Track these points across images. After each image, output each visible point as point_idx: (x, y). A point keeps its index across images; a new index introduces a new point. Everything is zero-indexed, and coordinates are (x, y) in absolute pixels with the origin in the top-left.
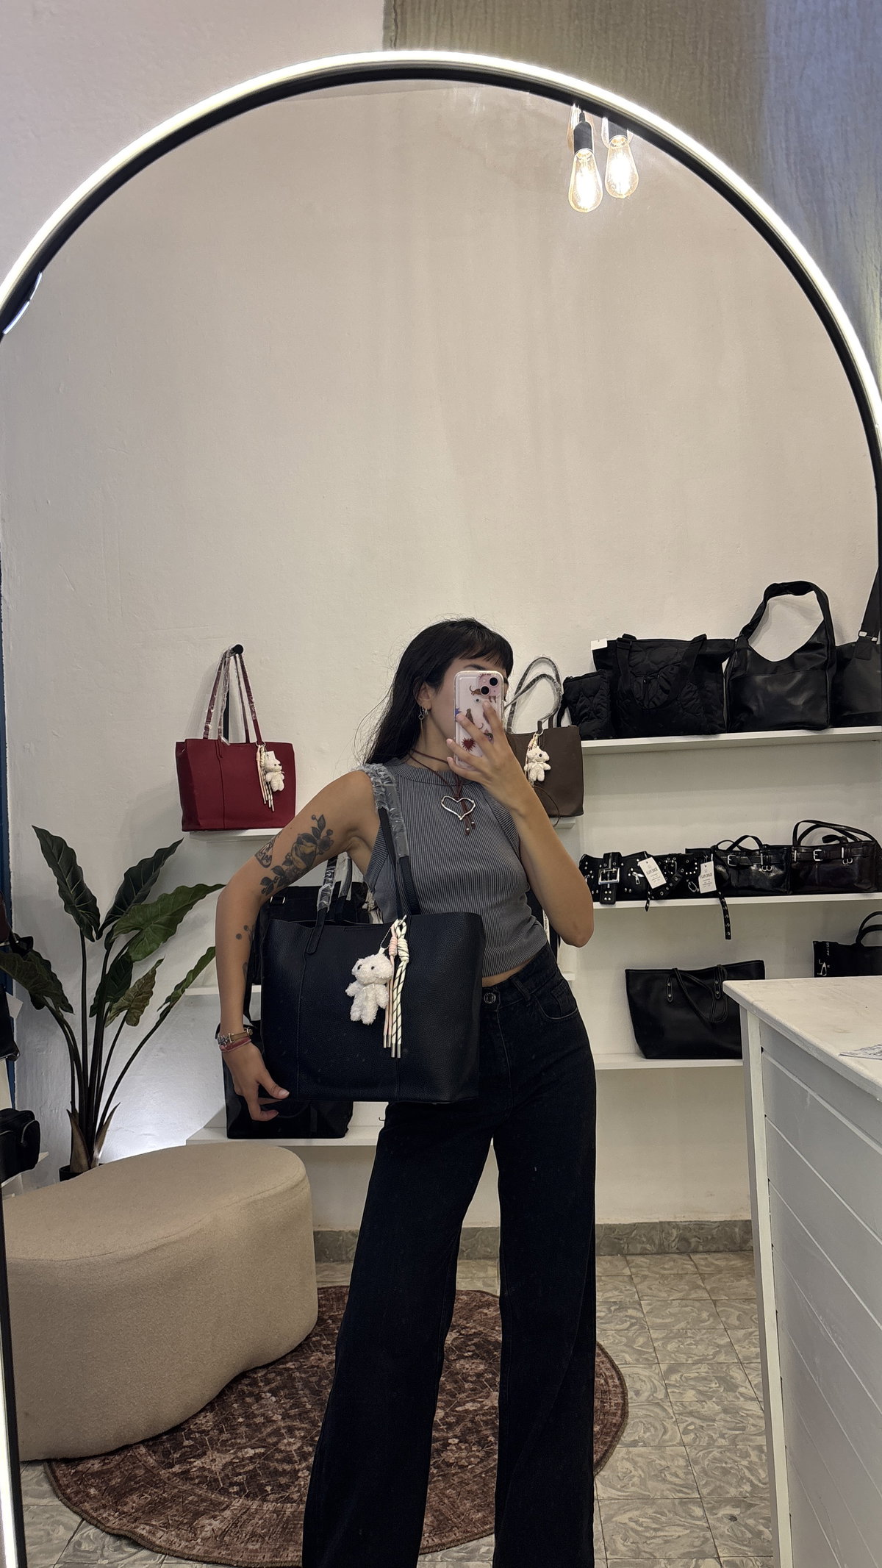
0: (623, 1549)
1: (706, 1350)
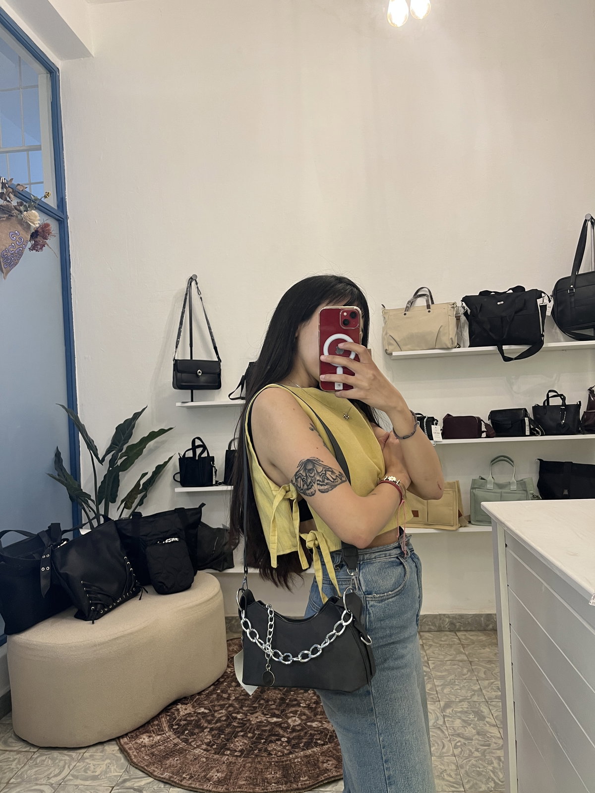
1: (467, 693)
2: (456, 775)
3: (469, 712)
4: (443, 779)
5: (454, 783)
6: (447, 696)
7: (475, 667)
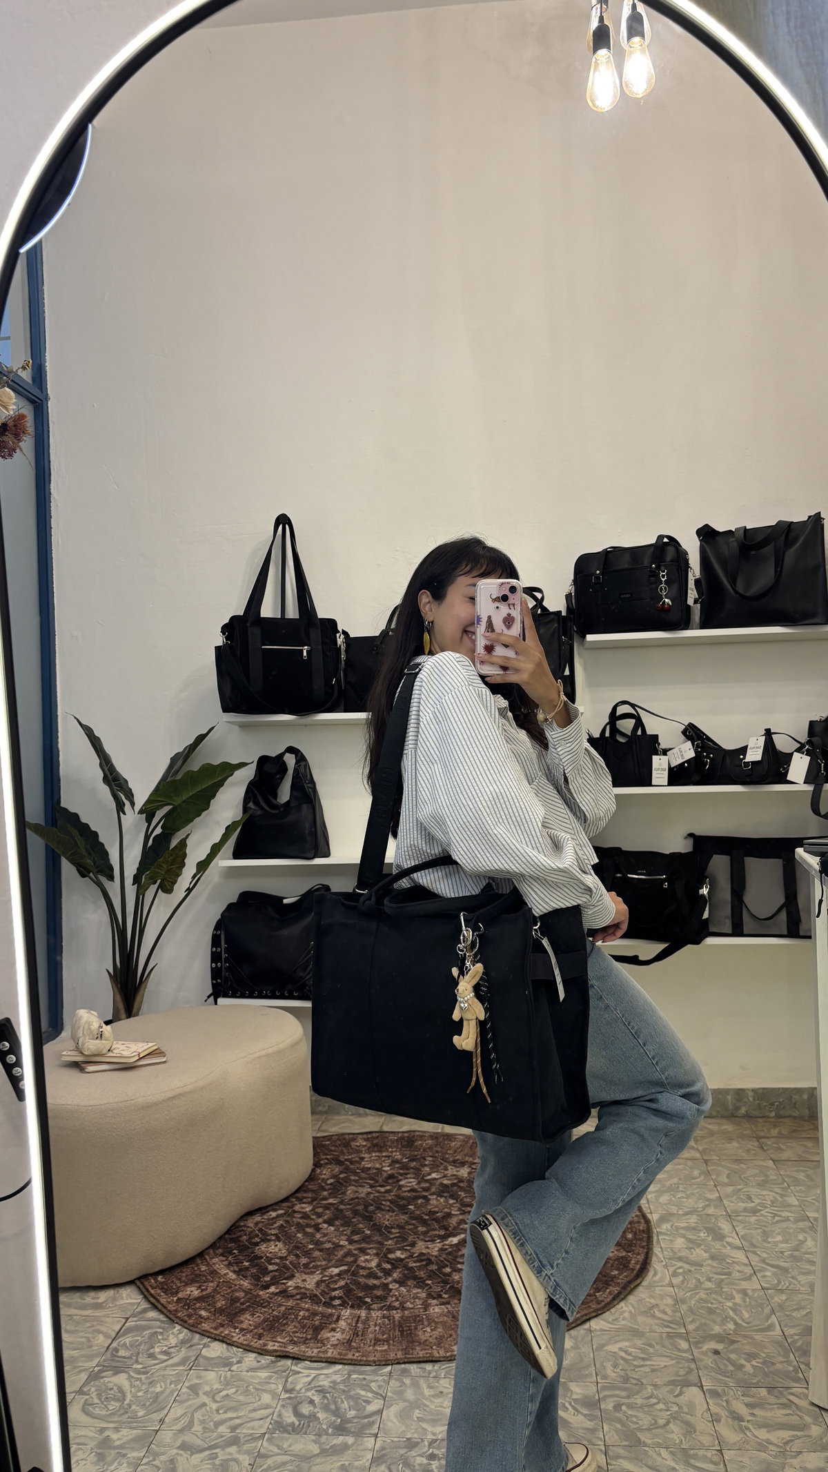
0: (614, 1374)
1: (696, 1203)
2: (672, 1311)
3: (698, 1228)
4: (653, 1316)
5: (668, 1321)
6: (665, 1207)
7: (712, 1168)
